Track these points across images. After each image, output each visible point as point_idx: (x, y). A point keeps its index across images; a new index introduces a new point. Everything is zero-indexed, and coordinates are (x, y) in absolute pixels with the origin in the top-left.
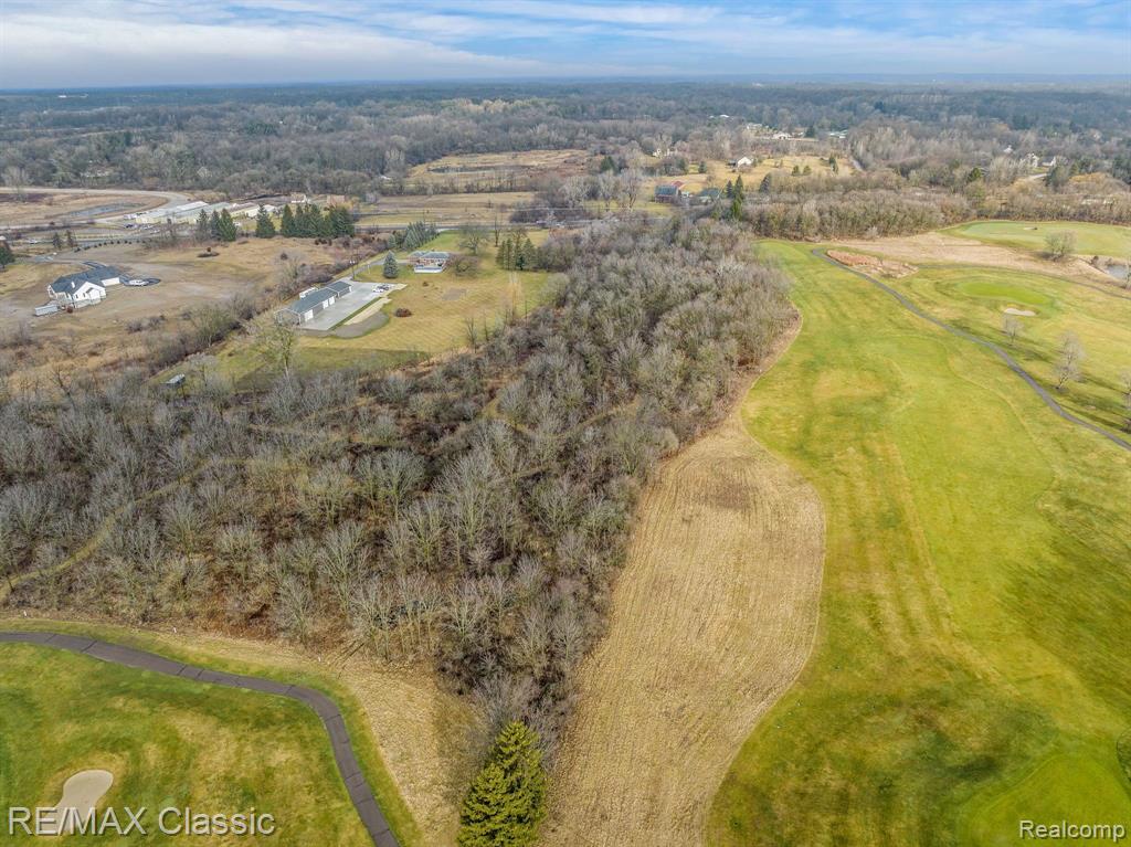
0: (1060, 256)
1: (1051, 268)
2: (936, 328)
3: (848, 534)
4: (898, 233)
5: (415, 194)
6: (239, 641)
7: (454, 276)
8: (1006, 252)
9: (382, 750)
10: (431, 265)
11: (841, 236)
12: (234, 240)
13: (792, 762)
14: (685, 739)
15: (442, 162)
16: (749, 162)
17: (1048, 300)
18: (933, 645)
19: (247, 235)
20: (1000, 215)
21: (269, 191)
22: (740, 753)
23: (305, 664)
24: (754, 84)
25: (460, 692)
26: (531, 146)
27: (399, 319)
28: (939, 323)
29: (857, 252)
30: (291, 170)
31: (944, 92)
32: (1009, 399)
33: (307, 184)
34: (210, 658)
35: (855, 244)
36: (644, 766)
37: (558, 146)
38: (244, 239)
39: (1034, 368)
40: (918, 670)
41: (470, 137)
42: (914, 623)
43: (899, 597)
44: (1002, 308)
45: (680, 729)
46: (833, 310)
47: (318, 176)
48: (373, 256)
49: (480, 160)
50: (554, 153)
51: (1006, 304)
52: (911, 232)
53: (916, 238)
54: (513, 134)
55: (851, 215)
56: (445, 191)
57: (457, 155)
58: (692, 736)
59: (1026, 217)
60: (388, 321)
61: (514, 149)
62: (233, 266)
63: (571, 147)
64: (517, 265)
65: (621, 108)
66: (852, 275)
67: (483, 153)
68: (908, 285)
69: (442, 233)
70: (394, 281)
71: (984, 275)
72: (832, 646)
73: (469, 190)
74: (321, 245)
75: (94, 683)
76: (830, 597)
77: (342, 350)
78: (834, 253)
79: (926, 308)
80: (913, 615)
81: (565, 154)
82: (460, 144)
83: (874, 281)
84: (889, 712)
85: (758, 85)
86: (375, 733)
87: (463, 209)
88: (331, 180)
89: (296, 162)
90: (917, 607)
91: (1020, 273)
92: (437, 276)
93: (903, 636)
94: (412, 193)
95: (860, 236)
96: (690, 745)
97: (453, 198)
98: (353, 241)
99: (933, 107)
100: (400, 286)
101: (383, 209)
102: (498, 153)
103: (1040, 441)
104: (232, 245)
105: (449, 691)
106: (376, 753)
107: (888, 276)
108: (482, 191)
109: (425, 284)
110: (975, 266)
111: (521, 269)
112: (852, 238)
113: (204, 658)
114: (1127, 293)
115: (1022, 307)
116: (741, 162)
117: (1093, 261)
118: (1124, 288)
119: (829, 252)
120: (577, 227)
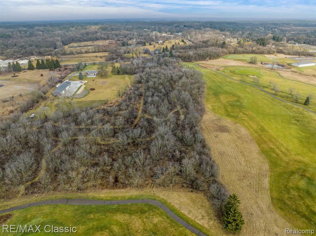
0: (254, 62)
1: (253, 65)
2: (238, 82)
3: (256, 135)
4: (213, 59)
5: (70, 55)
6: (116, 190)
7: (100, 77)
8: (241, 62)
9: (183, 212)
10: (92, 75)
11: (200, 60)
12: (21, 71)
13: (283, 191)
14: (256, 191)
15: (71, 45)
16: (162, 42)
17: (258, 73)
18: (292, 158)
19: (25, 69)
20: (234, 53)
21: (21, 56)
22: (270, 191)
23: (142, 193)
24: (146, 21)
25: (192, 191)
26: (97, 39)
27: (91, 91)
28: (237, 81)
29: (206, 64)
30: (27, 49)
31: (199, 22)
32: (266, 98)
33: (34, 53)
34: (111, 197)
35: (204, 62)
36: (251, 200)
37: (105, 39)
38: (24, 71)
39: (266, 89)
40: (293, 164)
41: (78, 37)
42: (285, 153)
43: (278, 148)
44: (249, 76)
45: (253, 189)
46: (210, 79)
47: (37, 50)
48: (70, 73)
49: (82, 44)
50: (104, 41)
51: (250, 75)
52: (216, 58)
53: (217, 60)
54: (90, 36)
55: (202, 54)
56: (79, 53)
57: (75, 42)
58: (257, 190)
59: (240, 53)
60: (89, 92)
61: (92, 40)
62: (26, 79)
63: (108, 39)
64: (117, 73)
65: (117, 28)
66: (209, 70)
67: (83, 42)
68: (224, 72)
69: (88, 65)
70: (82, 80)
71: (240, 68)
72: (271, 162)
73: (86, 52)
74: (51, 71)
75: (78, 212)
76: (263, 150)
77: (81, 102)
78: (201, 65)
79: (232, 77)
80: (283, 151)
81: (108, 41)
82: (75, 39)
83: (215, 71)
84: (293, 175)
85: (148, 21)
86: (177, 207)
87: (89, 58)
88: (42, 51)
89: (27, 46)
90: (283, 150)
91: (248, 67)
92: (95, 78)
93: (285, 157)
94: (69, 54)
95: (204, 60)
96: (258, 192)
97: (83, 55)
98: (61, 69)
99: (199, 26)
100: (86, 82)
101: (64, 59)
102: (87, 42)
103: (281, 107)
104: (21, 73)
105: (189, 192)
106: (181, 213)
107: (218, 70)
108: (90, 53)
109: (93, 80)
110: (236, 66)
111: (119, 74)
112: (202, 60)
113: (109, 198)
114: (273, 71)
115: (253, 75)
116: (159, 42)
117: (262, 63)
118: (272, 69)
119: (200, 65)
120: (127, 62)
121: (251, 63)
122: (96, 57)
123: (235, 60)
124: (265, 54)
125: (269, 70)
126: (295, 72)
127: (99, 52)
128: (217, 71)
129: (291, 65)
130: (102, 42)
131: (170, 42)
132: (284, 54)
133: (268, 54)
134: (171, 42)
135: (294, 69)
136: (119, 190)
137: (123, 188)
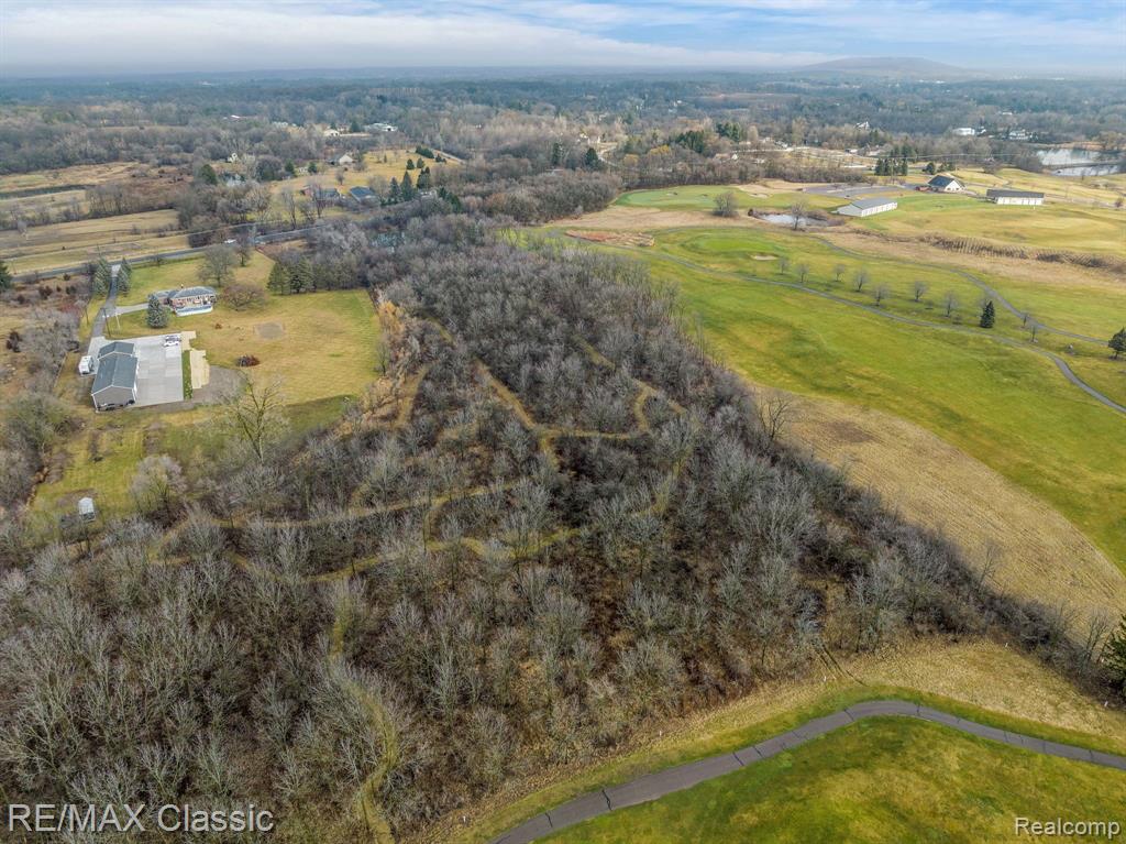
0: (728, 212)
1: (733, 222)
8: (686, 215)
10: (192, 305)
11: (553, 218)
17: (770, 246)
27: (249, 368)
35: (569, 222)
44: (752, 257)
50: (101, 167)
51: (750, 253)
52: (600, 208)
53: (608, 213)
56: (32, 223)
60: (244, 375)
63: (115, 158)
66: (614, 248)
68: (666, 250)
69: (133, 269)
70: (168, 330)
73: (68, 217)
78: (571, 233)
79: (705, 266)
81: (119, 169)
83: (640, 251)
92: (215, 315)
97: (64, 229)
98: (24, 294)
100: (190, 334)
105: (948, 645)
107: (643, 246)
109: (217, 327)
111: (298, 292)
112: (559, 218)
113: (734, 738)
114: (801, 233)
115: (762, 254)
116: (342, 160)
117: (750, 213)
118: (795, 229)
119: (568, 232)
120: (287, 240)
121: (718, 214)
122: (135, 232)
123: (663, 208)
124: (734, 182)
125: (789, 231)
126: (864, 233)
127: (120, 212)
128: (640, 249)
129: (838, 214)
130: (94, 171)
131: (382, 159)
132: (785, 180)
133: (742, 183)
134: (385, 160)
135: (856, 225)
136: (741, 704)
137: (747, 693)
